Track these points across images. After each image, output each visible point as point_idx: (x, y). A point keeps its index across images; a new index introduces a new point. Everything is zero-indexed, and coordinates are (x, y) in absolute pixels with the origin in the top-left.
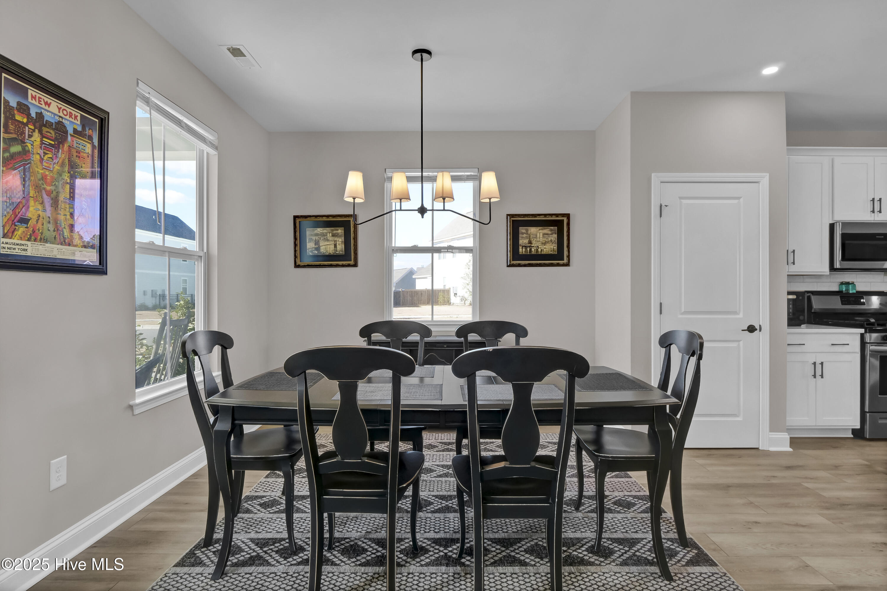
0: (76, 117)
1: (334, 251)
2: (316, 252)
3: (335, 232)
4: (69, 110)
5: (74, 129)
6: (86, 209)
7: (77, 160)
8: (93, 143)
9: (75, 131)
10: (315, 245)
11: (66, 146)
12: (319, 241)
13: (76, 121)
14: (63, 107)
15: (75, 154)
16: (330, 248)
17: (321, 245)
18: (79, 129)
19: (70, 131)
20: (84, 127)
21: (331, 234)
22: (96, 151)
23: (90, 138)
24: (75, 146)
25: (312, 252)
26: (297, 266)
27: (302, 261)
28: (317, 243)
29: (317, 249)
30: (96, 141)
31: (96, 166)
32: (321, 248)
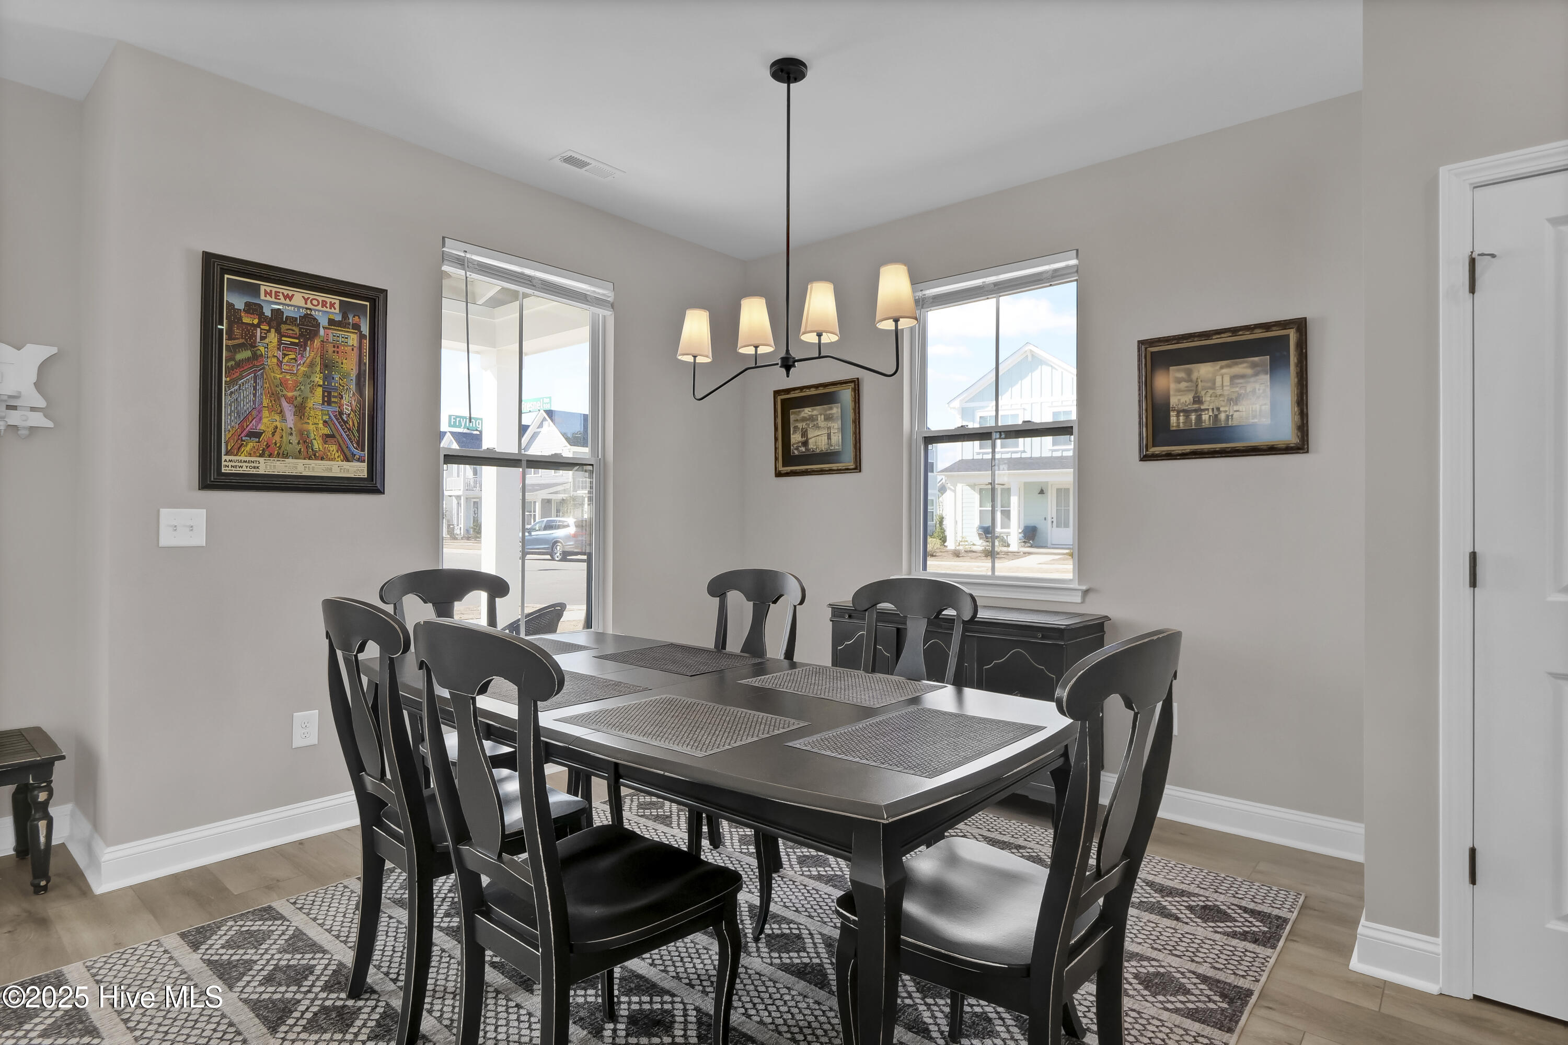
0: (332, 305)
1: (827, 446)
2: (803, 449)
3: (828, 412)
4: (320, 299)
5: (329, 319)
6: (349, 414)
7: (335, 356)
8: (361, 332)
9: (332, 322)
10: (802, 437)
11: (317, 343)
12: (806, 431)
13: (333, 310)
14: (312, 297)
15: (331, 349)
16: (822, 440)
17: (809, 436)
18: (339, 318)
19: (324, 322)
20: (345, 316)
21: (823, 416)
22: (366, 342)
23: (357, 327)
24: (331, 340)
25: (797, 449)
26: (779, 474)
27: (784, 466)
28: (804, 434)
29: (805, 444)
30: (365, 329)
31: (366, 360)
32: (810, 441)
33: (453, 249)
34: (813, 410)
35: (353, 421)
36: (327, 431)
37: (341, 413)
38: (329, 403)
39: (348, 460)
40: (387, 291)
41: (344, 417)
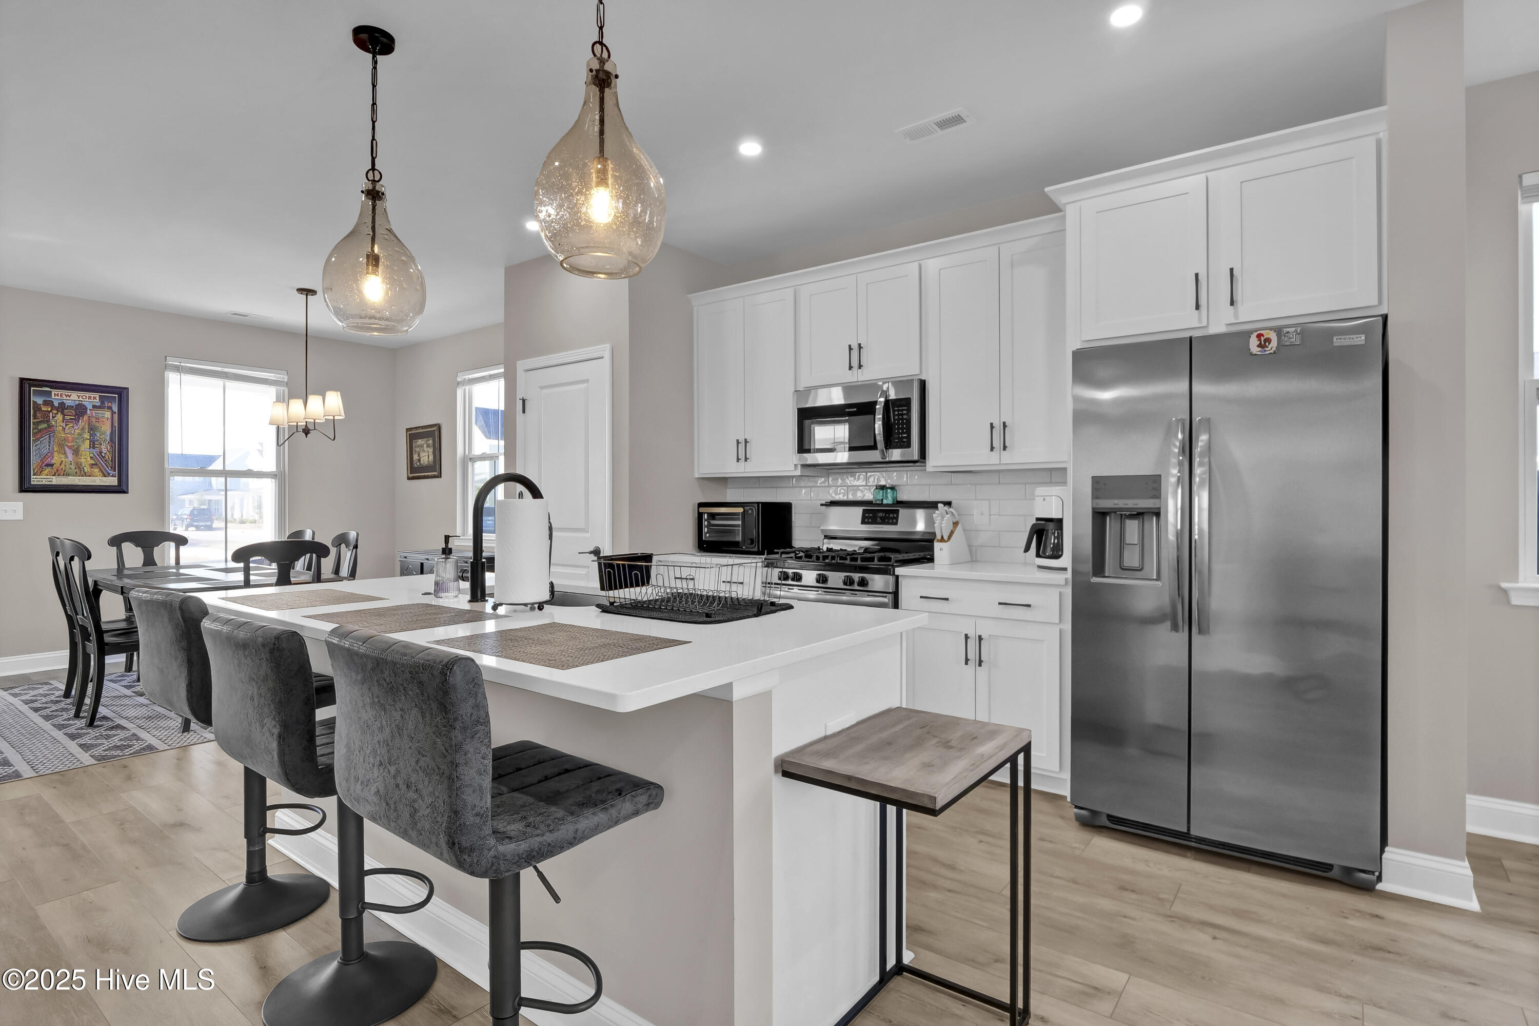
0: (95, 398)
1: (428, 462)
2: (419, 464)
3: (428, 443)
4: (88, 395)
5: (93, 405)
6: (106, 453)
7: (97, 424)
8: (112, 411)
9: (94, 407)
10: (418, 457)
11: (86, 417)
12: (419, 452)
13: (95, 400)
14: (81, 394)
15: (94, 420)
16: (426, 459)
17: (421, 456)
18: (99, 404)
19: (90, 407)
20: (102, 403)
21: (426, 445)
22: (116, 416)
23: (110, 408)
24: (94, 416)
25: (416, 463)
26: (409, 478)
27: (411, 473)
28: (419, 455)
29: (419, 460)
30: (115, 409)
31: (116, 424)
32: (422, 459)
33: (171, 361)
34: (422, 441)
35: (109, 456)
36: (93, 462)
37: (101, 453)
38: (94, 448)
39: (105, 476)
40: (128, 388)
41: (103, 454)
